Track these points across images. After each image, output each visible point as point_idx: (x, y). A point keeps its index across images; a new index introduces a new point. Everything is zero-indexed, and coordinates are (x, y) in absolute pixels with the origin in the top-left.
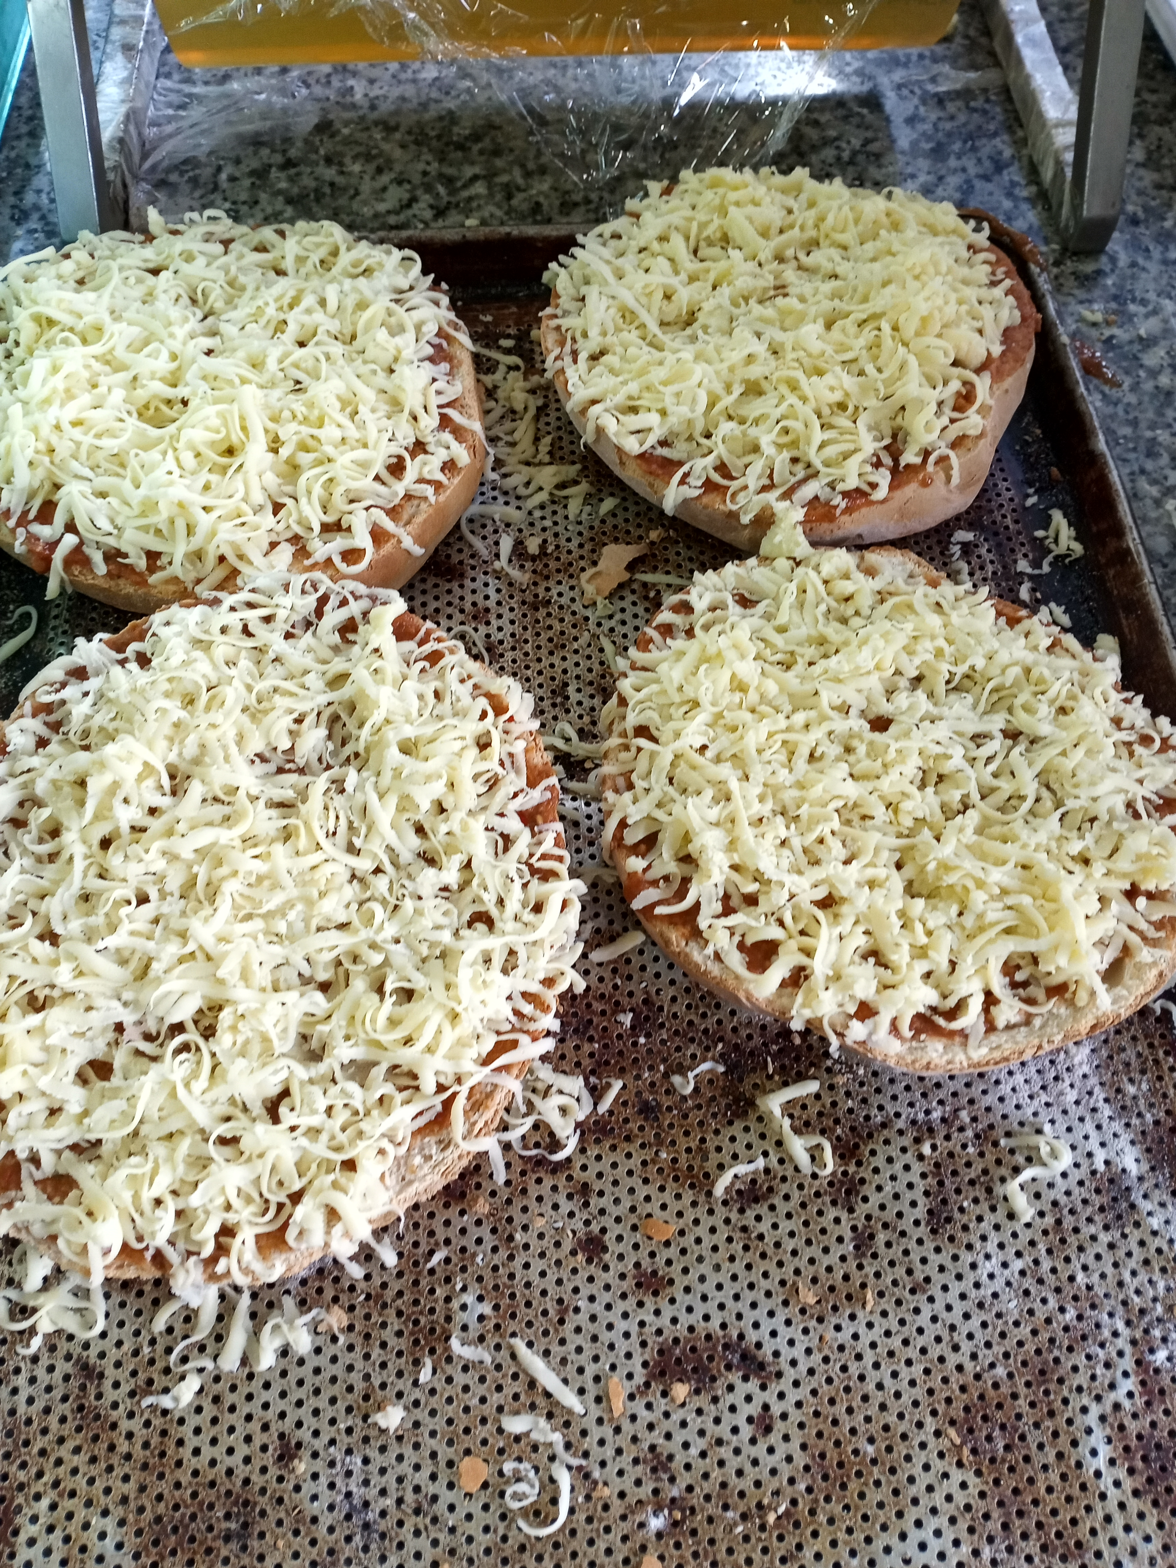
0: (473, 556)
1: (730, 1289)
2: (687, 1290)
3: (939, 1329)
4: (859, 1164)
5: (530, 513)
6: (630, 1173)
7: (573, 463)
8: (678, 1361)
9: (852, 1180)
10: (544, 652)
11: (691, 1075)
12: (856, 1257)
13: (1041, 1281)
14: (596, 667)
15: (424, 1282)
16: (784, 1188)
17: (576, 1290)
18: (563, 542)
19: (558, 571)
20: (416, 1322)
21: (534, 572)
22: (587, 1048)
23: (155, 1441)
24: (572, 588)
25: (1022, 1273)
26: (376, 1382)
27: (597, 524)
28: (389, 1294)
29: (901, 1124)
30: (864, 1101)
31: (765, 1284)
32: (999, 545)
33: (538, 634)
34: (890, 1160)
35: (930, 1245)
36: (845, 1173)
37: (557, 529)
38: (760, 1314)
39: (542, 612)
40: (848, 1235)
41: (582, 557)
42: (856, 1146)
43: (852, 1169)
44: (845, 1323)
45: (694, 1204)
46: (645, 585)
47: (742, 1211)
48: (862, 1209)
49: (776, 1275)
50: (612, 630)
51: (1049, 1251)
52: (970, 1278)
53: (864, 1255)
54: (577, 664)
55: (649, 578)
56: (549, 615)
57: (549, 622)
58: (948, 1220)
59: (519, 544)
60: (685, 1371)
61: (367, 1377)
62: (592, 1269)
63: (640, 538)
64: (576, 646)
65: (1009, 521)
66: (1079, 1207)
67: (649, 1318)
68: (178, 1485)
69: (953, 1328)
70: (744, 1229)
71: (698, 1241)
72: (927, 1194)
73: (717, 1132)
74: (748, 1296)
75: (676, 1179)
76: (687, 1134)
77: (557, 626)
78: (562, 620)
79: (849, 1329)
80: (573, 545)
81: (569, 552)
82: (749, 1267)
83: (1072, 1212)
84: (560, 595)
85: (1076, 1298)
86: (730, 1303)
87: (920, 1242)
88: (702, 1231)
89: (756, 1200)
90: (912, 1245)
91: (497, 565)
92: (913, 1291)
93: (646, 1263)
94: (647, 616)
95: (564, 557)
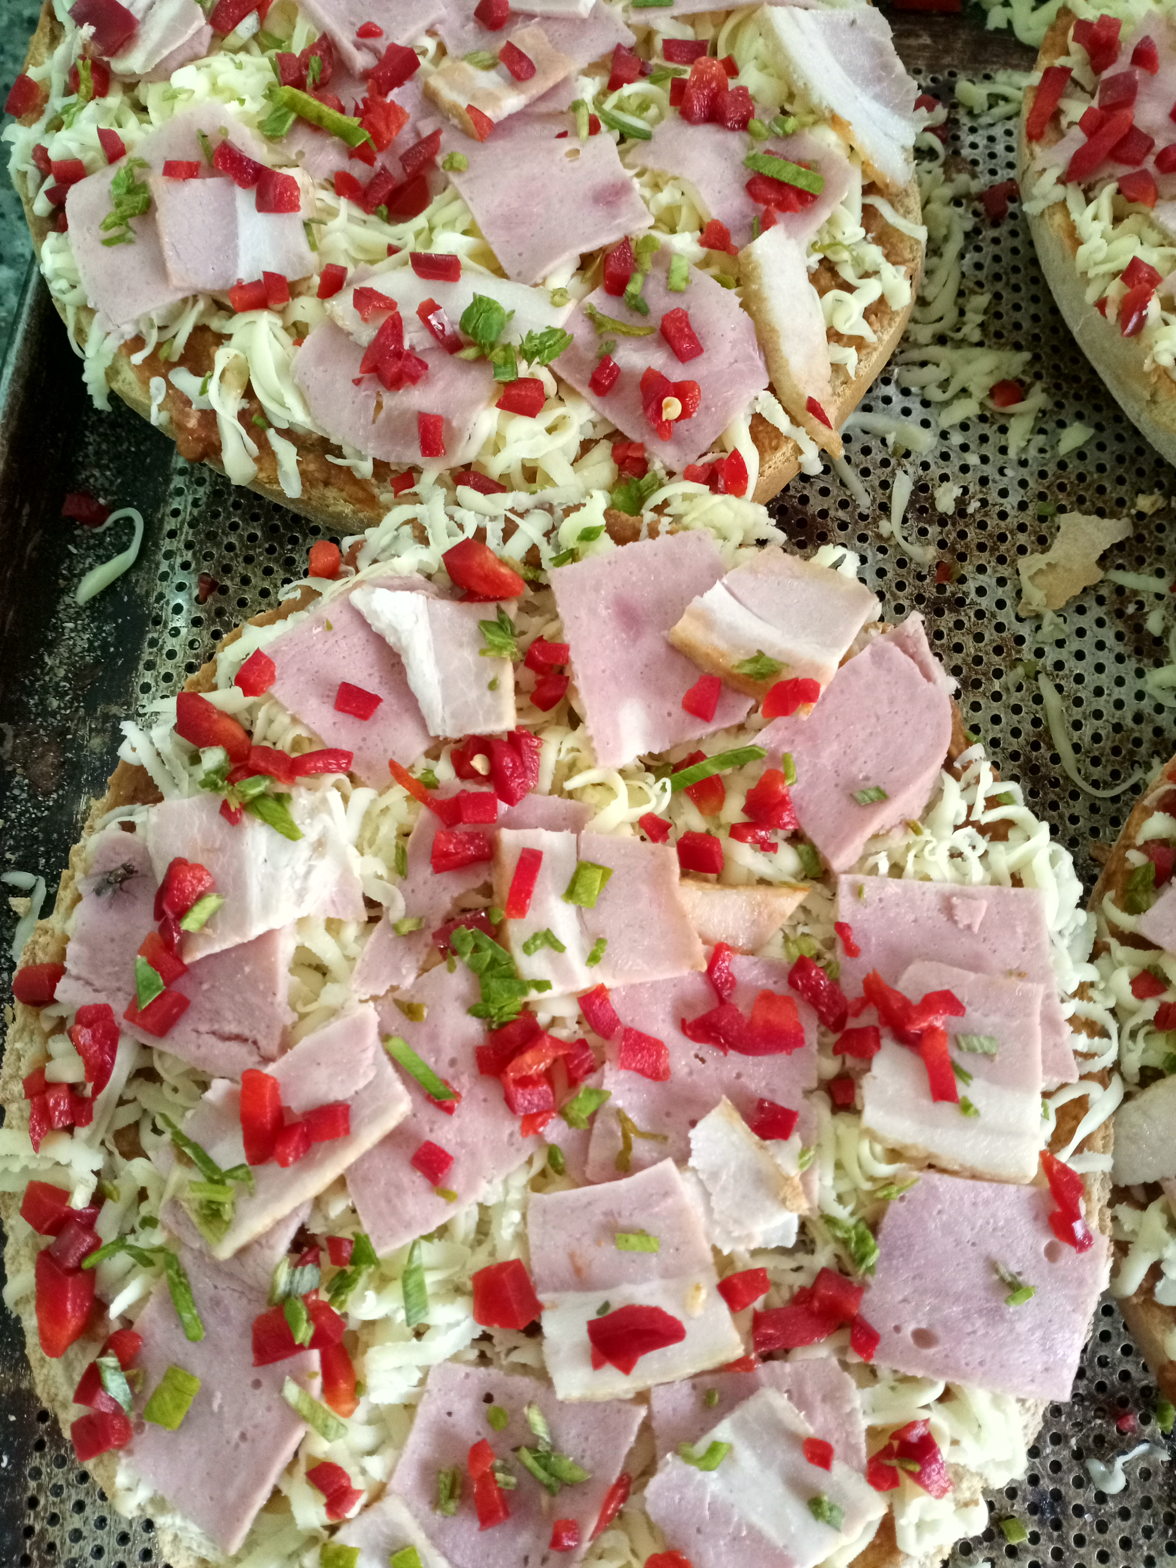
0: (844, 504)
5: (944, 435)
7: (1018, 347)
11: (1120, 1461)
14: (1027, 727)
18: (993, 496)
19: (981, 547)
21: (942, 544)
24: (1001, 582)
27: (1051, 469)
37: (990, 470)
41: (1022, 528)
46: (1120, 590)
50: (1059, 665)
54: (996, 720)
55: (1129, 579)
56: (959, 625)
57: (958, 637)
59: (921, 488)
63: (1122, 504)
64: (997, 685)
76: (1104, 1557)
77: (970, 647)
78: (979, 638)
80: (1010, 504)
81: (1003, 515)
84: (981, 591)
91: (884, 527)
94: (1120, 648)
95: (992, 522)
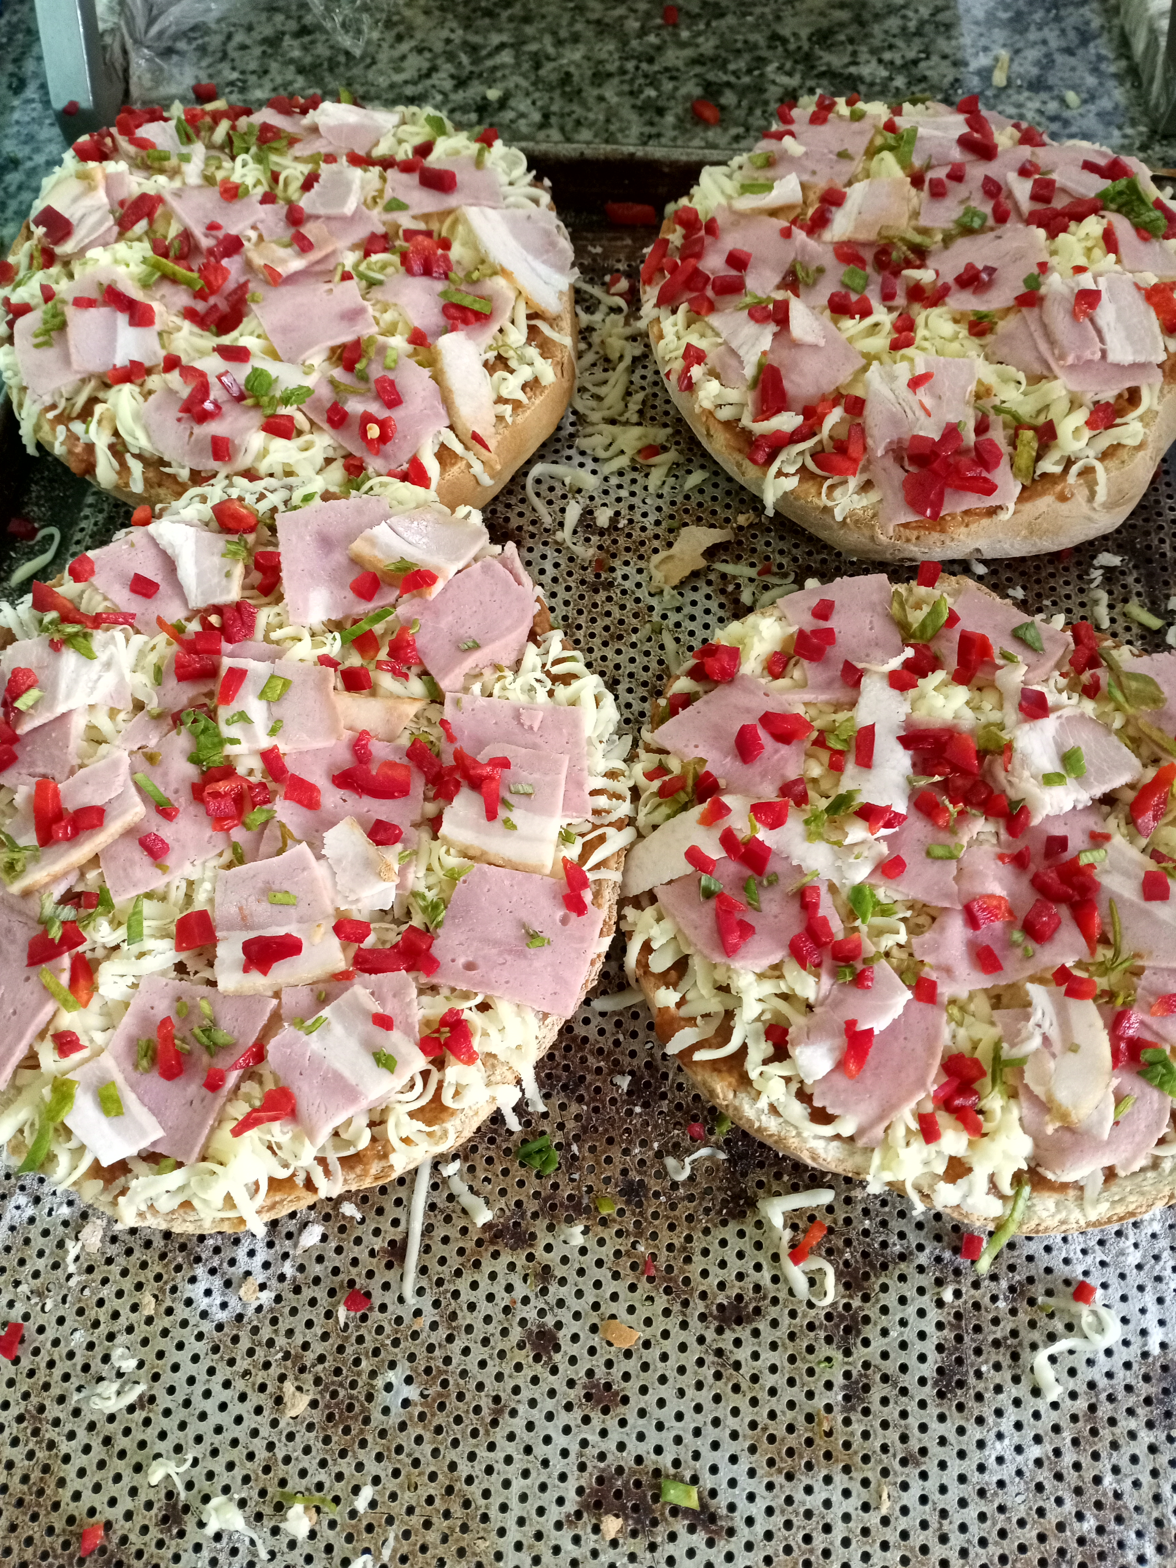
0: (534, 522)
1: (692, 1420)
2: (642, 1413)
3: (927, 1512)
4: (866, 1298)
5: (606, 479)
6: (599, 1263)
7: (665, 425)
8: (618, 1494)
9: (854, 1317)
10: (597, 641)
11: (688, 1160)
12: (845, 1409)
13: (1059, 1477)
14: (654, 665)
15: (349, 1350)
16: (774, 1312)
17: (516, 1390)
18: (637, 517)
19: (628, 550)
20: (334, 1394)
21: (600, 548)
22: (574, 1108)
23: (35, 1475)
24: (640, 571)
25: (1039, 1462)
26: (280, 1453)
27: (679, 499)
28: (310, 1357)
29: (923, 1258)
30: (884, 1224)
31: (732, 1423)
32: (1150, 575)
33: (594, 620)
34: (903, 1300)
35: (933, 1410)
36: (847, 1307)
37: (635, 501)
38: (721, 1457)
39: (602, 595)
40: (839, 1380)
41: (657, 537)
42: (866, 1276)
43: (856, 1303)
44: (818, 1486)
45: (667, 1312)
46: (724, 576)
47: (720, 1331)
48: (860, 1353)
49: (748, 1413)
50: (678, 625)
51: (1075, 1442)
52: (975, 1457)
53: (853, 1409)
54: (632, 660)
55: (729, 569)
56: (609, 599)
57: (608, 607)
58: (961, 1384)
59: (588, 512)
60: (624, 1507)
61: (271, 1446)
62: (539, 1369)
63: (727, 520)
64: (634, 638)
65: (1166, 547)
66: (1121, 1394)
67: (593, 1438)
68: (50, 1531)
69: (944, 1514)
70: (719, 1353)
71: (664, 1357)
72: (940, 1348)
73: (706, 1231)
74: (710, 1434)
75: (651, 1280)
76: (672, 1227)
77: (617, 613)
78: (623, 607)
79: (821, 1493)
80: (649, 522)
81: (644, 529)
82: (717, 1399)
83: (1111, 1398)
84: (625, 577)
85: (1099, 1505)
86: (688, 1438)
87: (922, 1404)
88: (670, 1346)
89: (739, 1321)
90: (912, 1407)
91: (559, 536)
92: (904, 1462)
93: (600, 1373)
94: (721, 613)
95: (636, 534)
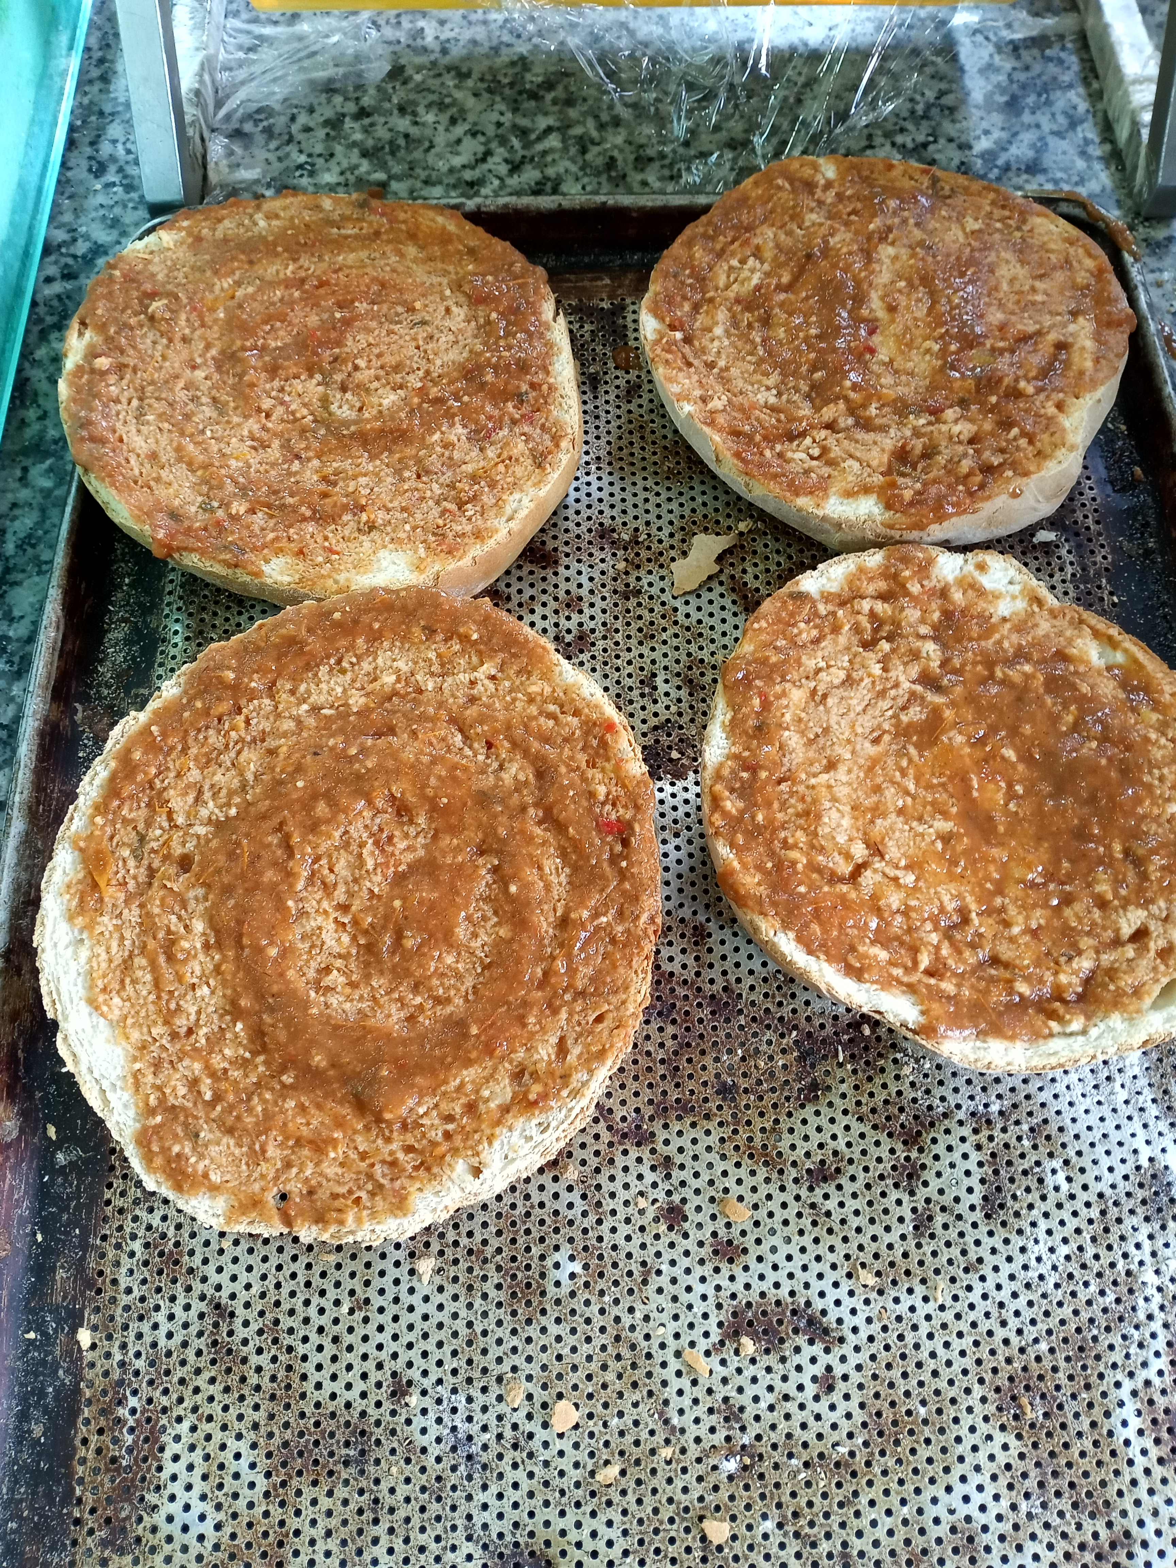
0: (566, 542)
1: (799, 1259)
2: (760, 1259)
3: (989, 1305)
4: (921, 1150)
6: (709, 1149)
8: (750, 1324)
9: (913, 1166)
10: (633, 642)
12: (916, 1236)
13: (1084, 1266)
14: (684, 658)
15: (520, 1241)
16: (851, 1170)
17: (658, 1254)
18: (654, 531)
19: (649, 560)
20: (514, 1277)
21: (626, 560)
22: (670, 1030)
23: (281, 1375)
24: (662, 578)
25: (1068, 1258)
26: (478, 1329)
28: (489, 1251)
29: (961, 1115)
30: (928, 1092)
31: (831, 1258)
32: (1079, 546)
33: (628, 624)
34: (950, 1148)
35: (983, 1229)
36: (907, 1159)
37: (650, 517)
38: (825, 1285)
39: (633, 601)
40: (908, 1215)
41: (672, 547)
42: (919, 1134)
43: (914, 1154)
44: (904, 1296)
45: (767, 1180)
47: (811, 1189)
48: (922, 1193)
49: (842, 1249)
50: (700, 622)
51: (1094, 1239)
52: (1020, 1260)
53: (922, 1235)
54: (665, 655)
56: (639, 604)
57: (639, 611)
58: (1002, 1206)
60: (756, 1333)
61: (470, 1325)
62: (673, 1236)
63: (730, 528)
64: (664, 636)
65: (1090, 522)
66: (1123, 1200)
67: (725, 1283)
68: (302, 1415)
69: (1001, 1305)
70: (813, 1206)
71: (771, 1215)
72: (983, 1181)
73: (790, 1115)
74: (815, 1267)
75: (751, 1156)
76: (762, 1114)
77: (647, 616)
78: (652, 611)
79: (907, 1301)
80: (664, 534)
81: (660, 541)
82: (816, 1241)
83: (1116, 1204)
84: (650, 585)
85: (1115, 1283)
86: (798, 1273)
87: (975, 1225)
88: (774, 1205)
89: (825, 1179)
90: (967, 1228)
92: (966, 1270)
93: (722, 1232)
94: (735, 609)
95: (655, 546)
